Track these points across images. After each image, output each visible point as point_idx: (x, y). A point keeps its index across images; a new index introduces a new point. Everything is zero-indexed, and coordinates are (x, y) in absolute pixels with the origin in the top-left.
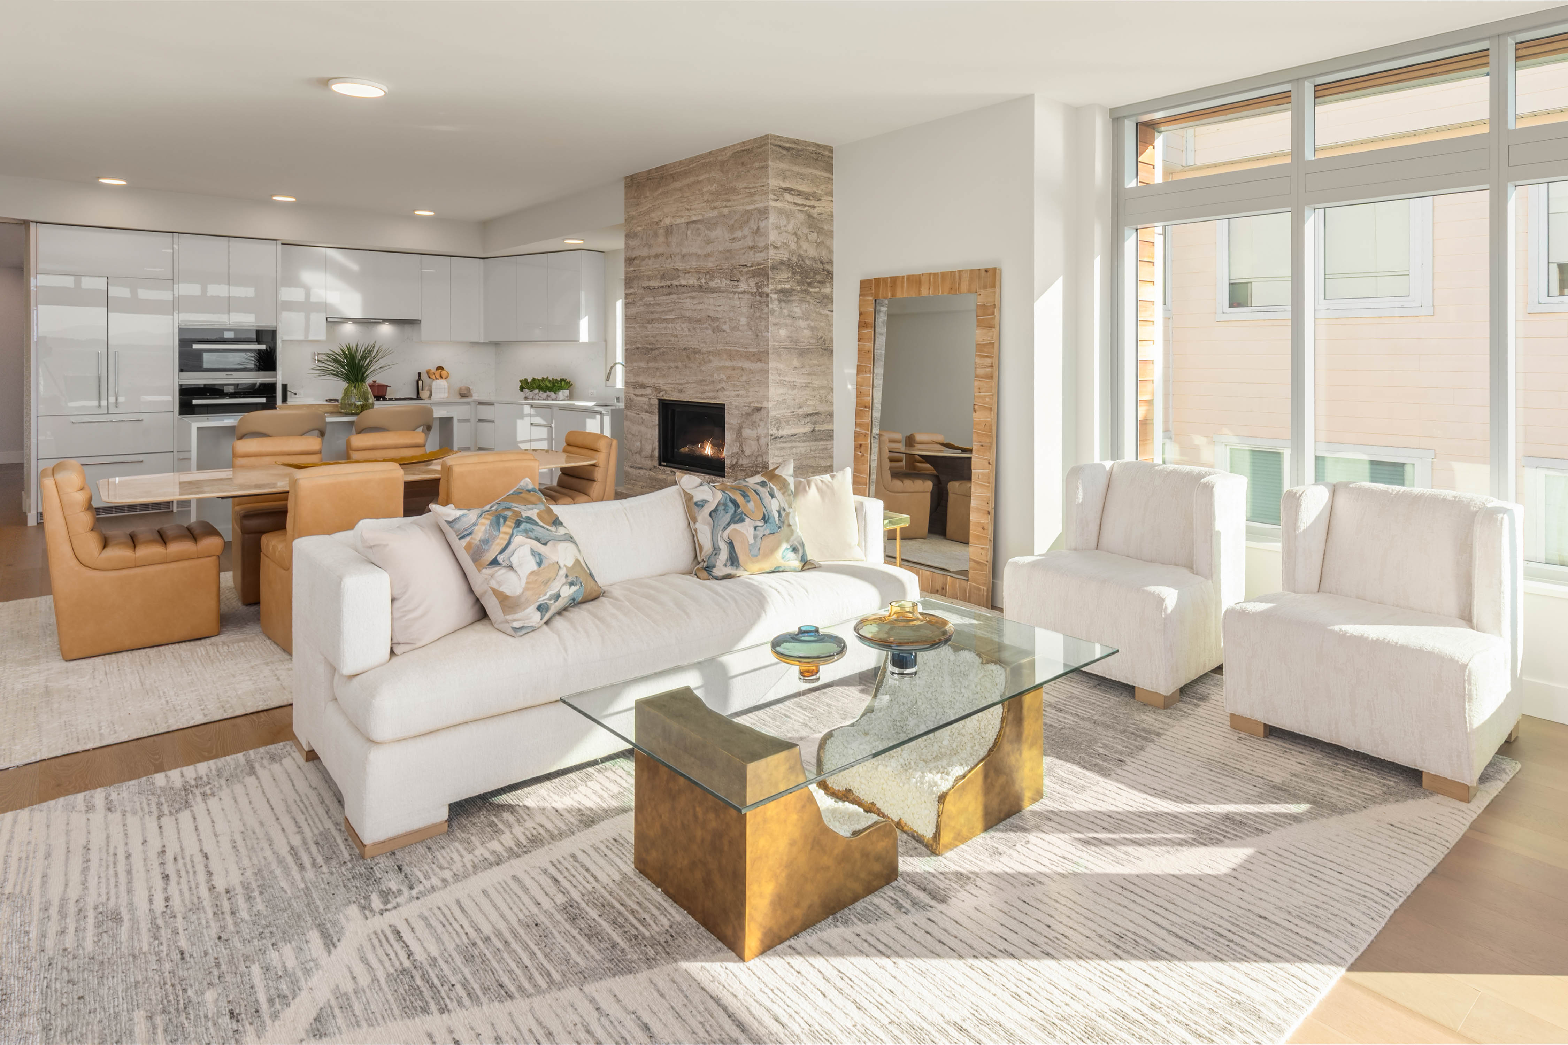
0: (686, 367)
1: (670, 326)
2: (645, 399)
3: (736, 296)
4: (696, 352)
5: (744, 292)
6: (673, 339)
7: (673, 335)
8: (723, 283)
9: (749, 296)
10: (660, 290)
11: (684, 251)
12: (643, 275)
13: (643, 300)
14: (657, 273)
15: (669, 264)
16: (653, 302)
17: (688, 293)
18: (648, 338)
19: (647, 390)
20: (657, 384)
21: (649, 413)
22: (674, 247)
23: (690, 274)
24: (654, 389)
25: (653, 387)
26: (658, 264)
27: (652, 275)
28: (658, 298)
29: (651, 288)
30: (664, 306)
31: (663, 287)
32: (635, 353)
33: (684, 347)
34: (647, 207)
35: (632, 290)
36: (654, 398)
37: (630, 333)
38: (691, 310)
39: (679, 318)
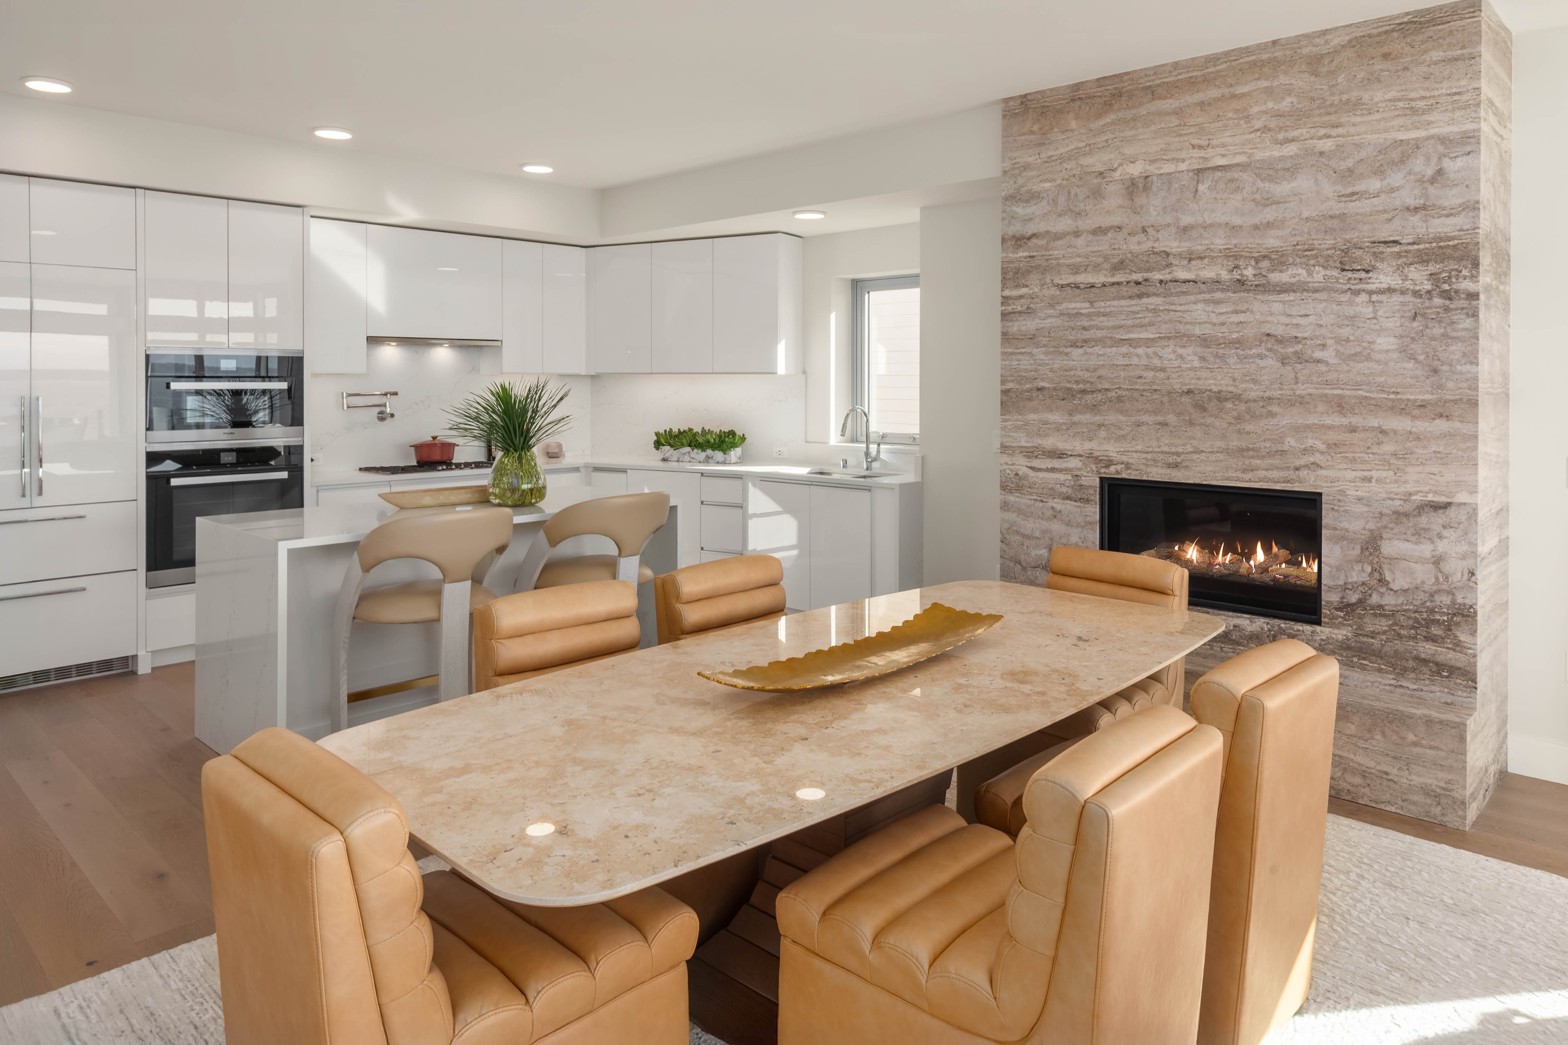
0: (1191, 423)
1: (1140, 351)
2: (1061, 477)
3: (1364, 297)
4: (1220, 397)
5: (1389, 290)
6: (1150, 374)
7: (1147, 368)
8: (1320, 275)
9: (1408, 298)
10: (1113, 289)
11: (1186, 220)
12: (1058, 264)
13: (1058, 308)
14: (1101, 260)
15: (1139, 243)
16: (1088, 310)
17: (1200, 293)
18: (1072, 373)
19: (1067, 462)
20: (1100, 451)
21: (1075, 501)
22: (1154, 213)
23: (1206, 261)
24: (1090, 460)
25: (1088, 457)
26: (1103, 245)
27: (1086, 264)
28: (1102, 304)
29: (1082, 286)
30: (1124, 317)
31: (1118, 284)
32: (1029, 397)
33: (1185, 388)
34: (1071, 147)
35: (1024, 291)
36: (1085, 474)
37: (1016, 363)
38: (1211, 323)
39: (1169, 338)
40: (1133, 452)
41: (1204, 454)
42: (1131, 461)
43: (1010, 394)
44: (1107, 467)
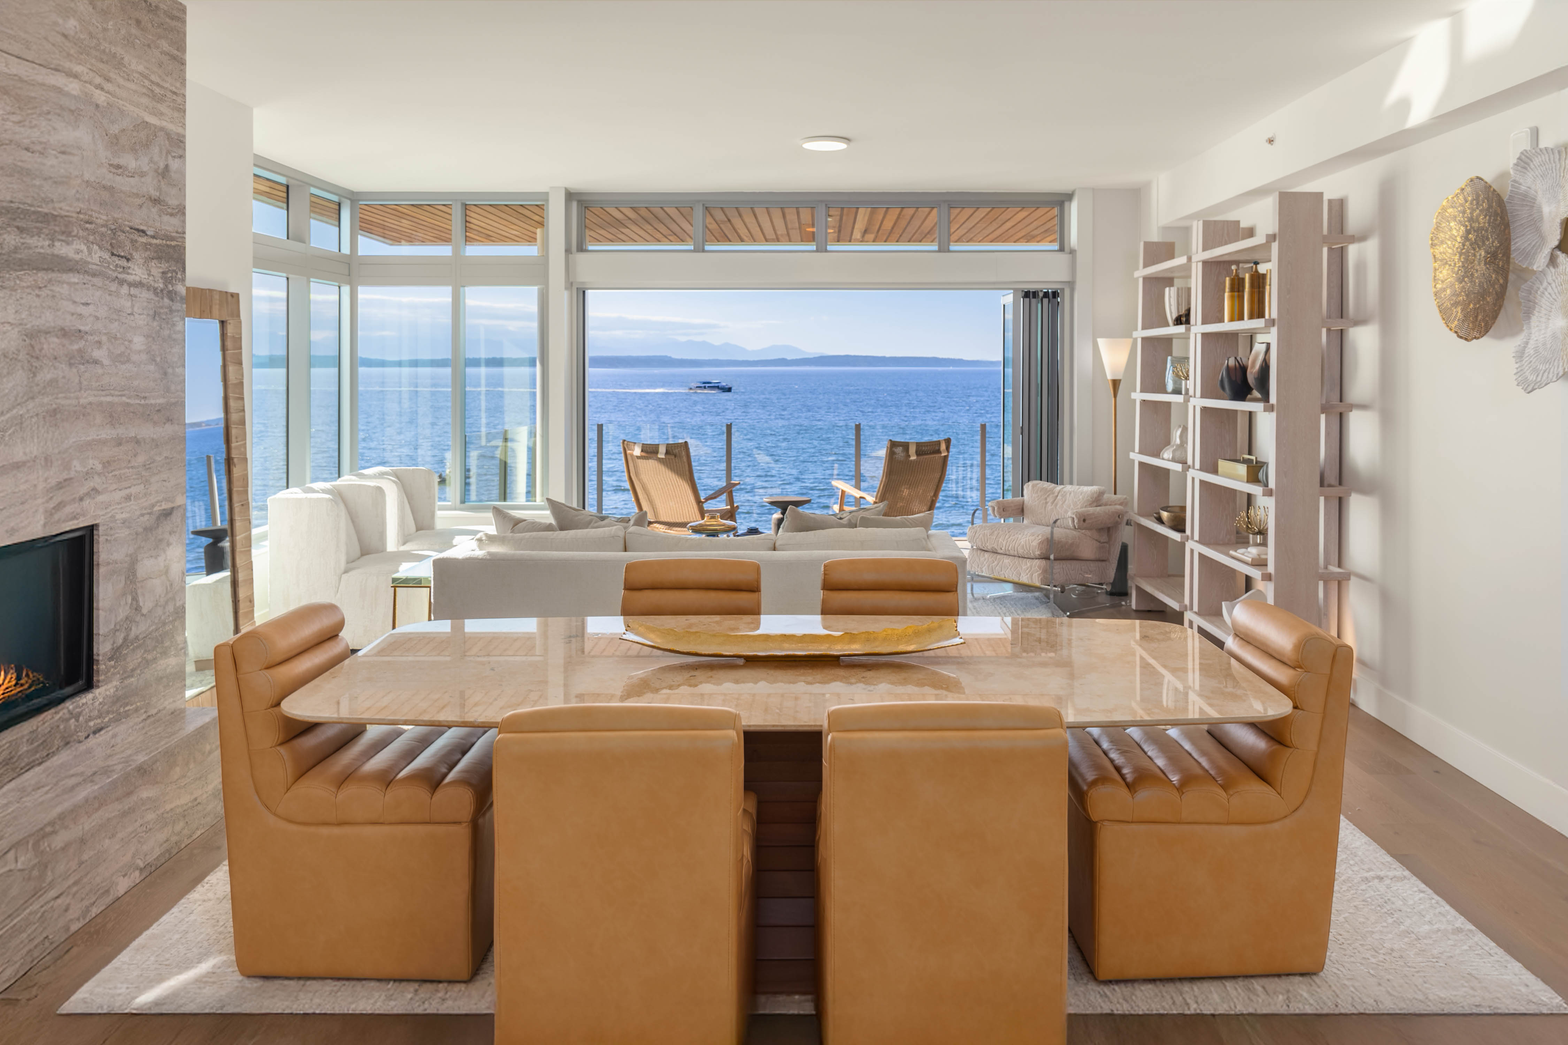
3: (125, 290)
5: (139, 284)
8: (97, 256)
9: (150, 295)
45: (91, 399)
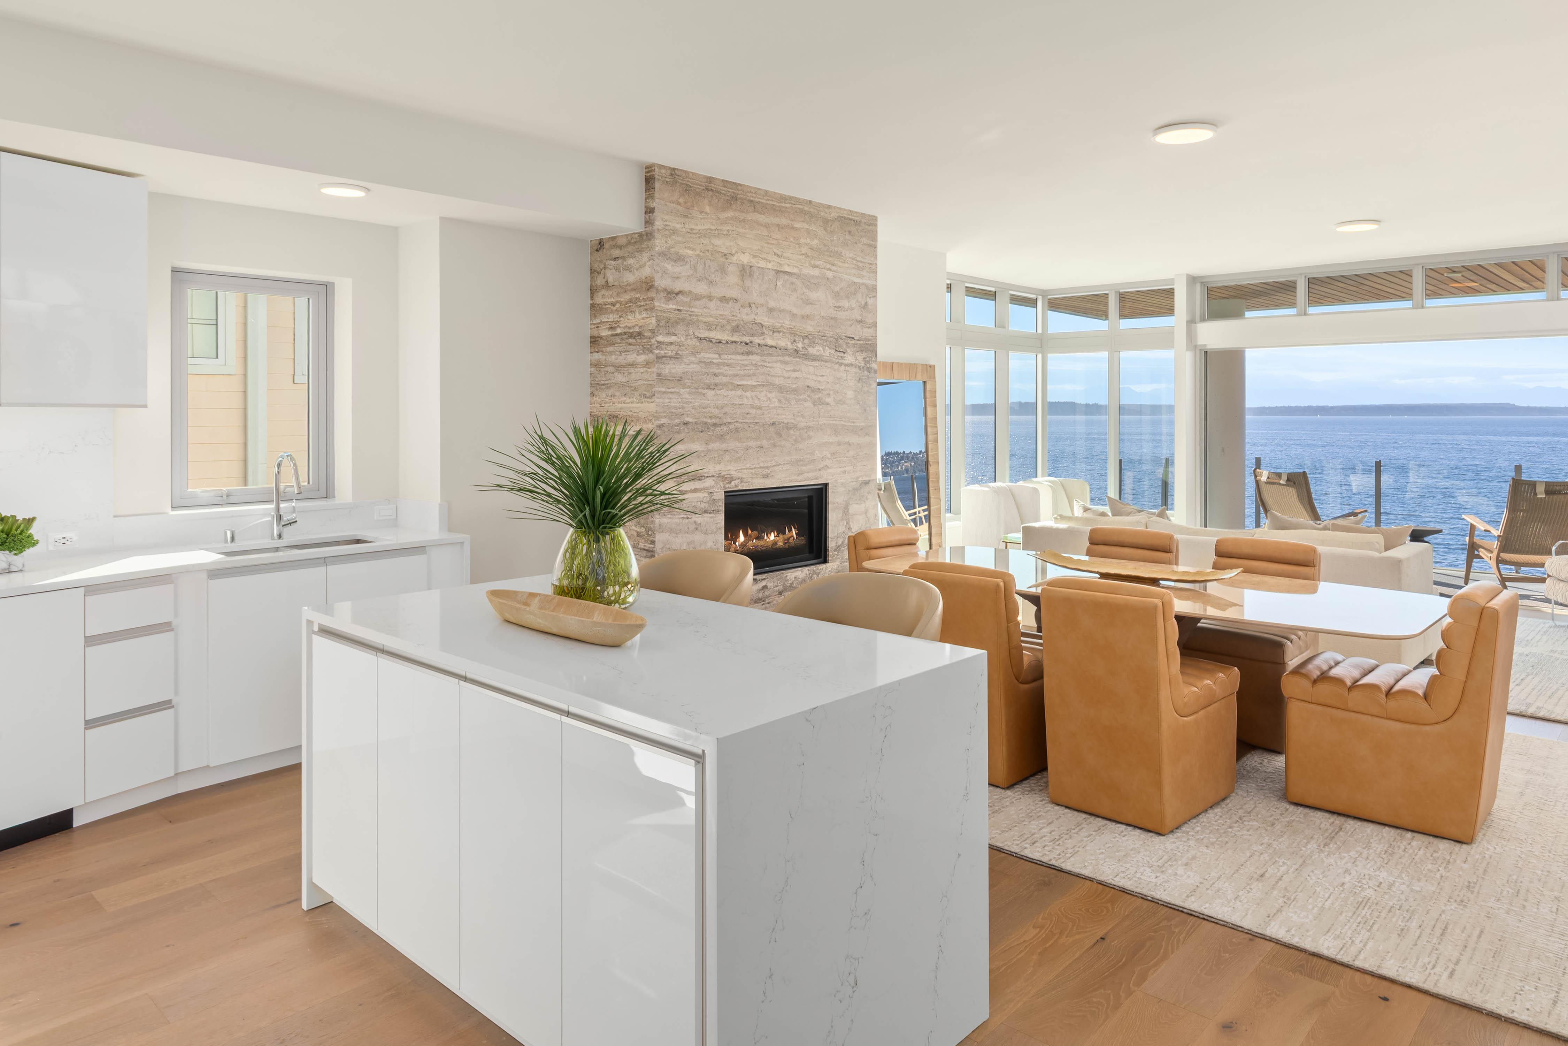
0: (775, 446)
1: (748, 394)
3: (843, 368)
4: (788, 427)
5: (851, 365)
6: (753, 411)
7: (752, 407)
8: (828, 352)
9: (857, 370)
10: (733, 346)
11: (772, 304)
12: (698, 320)
13: (698, 356)
14: (725, 322)
15: (747, 314)
16: (717, 361)
17: (778, 356)
18: (707, 410)
19: (705, 482)
20: (725, 471)
21: (710, 513)
22: (755, 294)
23: (781, 334)
24: (720, 478)
25: (718, 477)
26: (726, 310)
27: (716, 323)
28: (726, 356)
29: (714, 341)
30: (739, 369)
31: (736, 342)
32: (677, 431)
33: (771, 421)
34: (706, 227)
35: (673, 339)
36: (716, 490)
37: (668, 401)
38: (783, 377)
39: (763, 386)
40: (744, 469)
41: (780, 466)
42: (744, 476)
43: (663, 428)
44: (730, 483)
45: (825, 422)
